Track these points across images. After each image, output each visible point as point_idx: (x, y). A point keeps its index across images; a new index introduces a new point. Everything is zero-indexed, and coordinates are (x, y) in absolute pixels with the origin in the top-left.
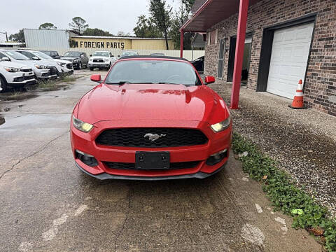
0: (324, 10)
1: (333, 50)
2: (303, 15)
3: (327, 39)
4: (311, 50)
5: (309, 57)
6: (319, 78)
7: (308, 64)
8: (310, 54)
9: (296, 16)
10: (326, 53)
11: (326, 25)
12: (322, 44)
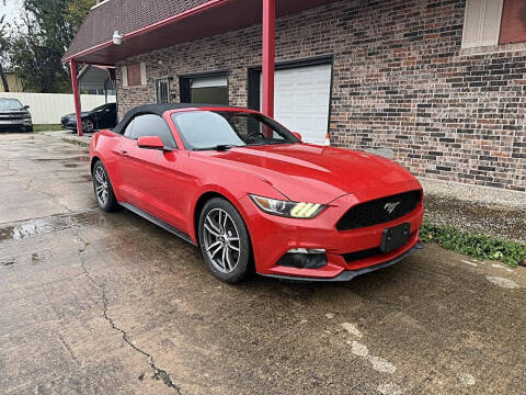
0: (344, 53)
1: (362, 98)
2: (313, 55)
3: (351, 86)
4: (331, 99)
5: (330, 107)
6: (348, 131)
7: (330, 114)
8: (330, 103)
9: (302, 56)
10: (353, 101)
11: (347, 70)
12: (346, 91)
